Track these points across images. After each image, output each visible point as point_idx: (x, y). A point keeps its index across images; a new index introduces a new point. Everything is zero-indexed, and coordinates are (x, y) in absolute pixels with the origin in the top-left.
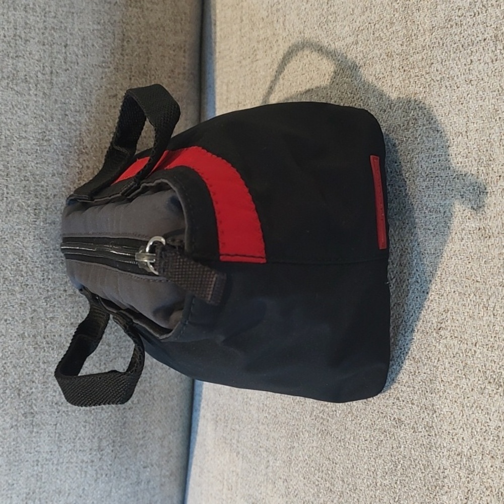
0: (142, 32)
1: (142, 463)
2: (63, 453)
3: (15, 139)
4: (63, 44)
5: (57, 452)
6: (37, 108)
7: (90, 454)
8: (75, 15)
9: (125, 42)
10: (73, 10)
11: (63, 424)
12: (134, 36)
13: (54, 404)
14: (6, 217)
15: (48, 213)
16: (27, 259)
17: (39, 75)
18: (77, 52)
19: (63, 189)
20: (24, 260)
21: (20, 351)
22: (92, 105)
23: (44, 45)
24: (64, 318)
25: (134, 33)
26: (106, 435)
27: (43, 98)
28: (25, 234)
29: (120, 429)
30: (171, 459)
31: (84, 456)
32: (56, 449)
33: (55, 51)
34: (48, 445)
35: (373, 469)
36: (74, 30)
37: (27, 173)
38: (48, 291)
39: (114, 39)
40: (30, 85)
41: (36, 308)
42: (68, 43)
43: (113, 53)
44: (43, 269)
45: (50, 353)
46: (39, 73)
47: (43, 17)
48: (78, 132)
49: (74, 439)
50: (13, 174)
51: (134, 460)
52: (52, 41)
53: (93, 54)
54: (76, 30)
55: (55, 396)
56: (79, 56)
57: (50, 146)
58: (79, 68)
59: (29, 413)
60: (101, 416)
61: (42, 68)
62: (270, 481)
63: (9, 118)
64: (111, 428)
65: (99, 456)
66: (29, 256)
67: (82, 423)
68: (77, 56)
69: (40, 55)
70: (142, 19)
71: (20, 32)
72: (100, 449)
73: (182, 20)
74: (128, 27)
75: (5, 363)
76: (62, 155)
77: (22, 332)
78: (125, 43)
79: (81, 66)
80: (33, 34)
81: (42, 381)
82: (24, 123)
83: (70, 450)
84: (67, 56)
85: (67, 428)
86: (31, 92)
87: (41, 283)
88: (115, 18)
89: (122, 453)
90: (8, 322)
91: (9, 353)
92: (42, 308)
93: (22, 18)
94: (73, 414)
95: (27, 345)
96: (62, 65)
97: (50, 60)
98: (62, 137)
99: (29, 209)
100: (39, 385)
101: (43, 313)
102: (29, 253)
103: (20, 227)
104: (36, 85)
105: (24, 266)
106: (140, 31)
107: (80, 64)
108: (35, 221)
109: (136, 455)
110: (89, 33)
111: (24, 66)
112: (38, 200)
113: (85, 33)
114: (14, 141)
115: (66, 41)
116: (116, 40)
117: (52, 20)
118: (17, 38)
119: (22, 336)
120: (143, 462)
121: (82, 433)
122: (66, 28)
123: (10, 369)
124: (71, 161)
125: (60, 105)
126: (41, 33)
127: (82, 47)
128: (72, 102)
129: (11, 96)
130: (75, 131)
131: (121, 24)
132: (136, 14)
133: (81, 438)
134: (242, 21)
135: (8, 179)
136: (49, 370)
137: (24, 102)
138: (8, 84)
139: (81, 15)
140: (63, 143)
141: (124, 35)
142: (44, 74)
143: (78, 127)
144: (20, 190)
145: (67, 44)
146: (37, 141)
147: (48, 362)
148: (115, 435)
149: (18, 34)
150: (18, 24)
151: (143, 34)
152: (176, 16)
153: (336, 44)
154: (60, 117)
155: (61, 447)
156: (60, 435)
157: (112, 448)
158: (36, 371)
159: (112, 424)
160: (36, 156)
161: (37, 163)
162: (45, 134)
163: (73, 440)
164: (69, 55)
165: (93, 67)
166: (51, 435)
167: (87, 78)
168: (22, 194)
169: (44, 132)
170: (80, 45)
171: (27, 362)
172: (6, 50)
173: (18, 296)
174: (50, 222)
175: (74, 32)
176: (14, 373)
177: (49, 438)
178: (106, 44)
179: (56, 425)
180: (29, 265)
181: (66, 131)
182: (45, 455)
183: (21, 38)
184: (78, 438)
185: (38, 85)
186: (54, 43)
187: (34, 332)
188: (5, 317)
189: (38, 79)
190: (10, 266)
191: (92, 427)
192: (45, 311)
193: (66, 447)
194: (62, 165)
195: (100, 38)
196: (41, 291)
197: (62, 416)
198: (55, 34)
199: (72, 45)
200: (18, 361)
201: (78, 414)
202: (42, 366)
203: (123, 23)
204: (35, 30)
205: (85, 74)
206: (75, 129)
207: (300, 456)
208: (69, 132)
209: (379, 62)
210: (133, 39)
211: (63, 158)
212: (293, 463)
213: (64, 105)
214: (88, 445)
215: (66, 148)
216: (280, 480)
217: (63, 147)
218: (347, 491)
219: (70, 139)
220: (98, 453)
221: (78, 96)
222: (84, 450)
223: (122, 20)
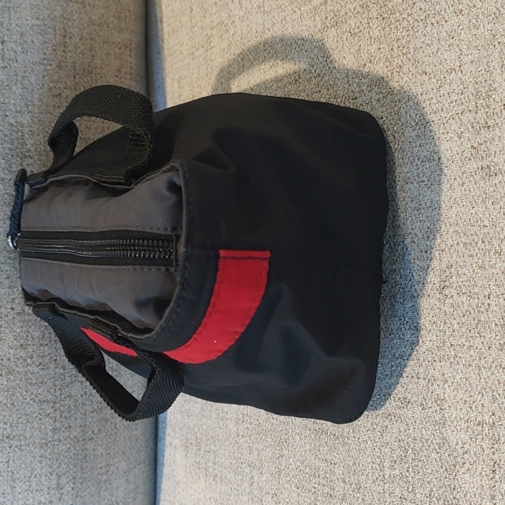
0: (84, 29)
1: (106, 501)
2: (17, 494)
5: (11, 494)
7: (48, 494)
8: (11, 10)
10: (9, 5)
11: (16, 461)
12: (76, 32)
13: (5, 438)
18: (15, 48)
19: (6, 196)
22: (34, 105)
24: (12, 339)
25: (76, 30)
26: (65, 470)
29: (80, 463)
30: (138, 495)
31: (41, 496)
32: (9, 490)
35: (378, 460)
39: (55, 35)
42: (6, 39)
43: (55, 50)
48: (20, 134)
49: (30, 477)
51: (98, 498)
53: (33, 51)
54: (14, 25)
55: (5, 429)
56: (18, 53)
58: (19, 66)
60: (58, 449)
62: (256, 499)
64: (70, 462)
65: (58, 496)
67: (38, 458)
68: (15, 52)
70: (84, 15)
72: (59, 487)
73: (126, 17)
74: (70, 23)
78: (67, 39)
79: (20, 64)
83: (26, 491)
84: (5, 53)
85: (21, 464)
88: (55, 13)
89: (84, 491)
94: (27, 448)
98: (3, 140)
106: (82, 28)
107: (20, 61)
109: (99, 492)
110: (28, 28)
113: (23, 29)
115: (3, 37)
116: (57, 36)
120: (108, 500)
121: (38, 470)
122: (2, 23)
124: (13, 166)
127: (20, 44)
128: (12, 102)
130: (17, 133)
131: (62, 19)
132: (77, 10)
133: (38, 476)
134: (192, 10)
139: (19, 9)
140: (4, 146)
141: (65, 31)
143: (20, 128)
145: (4, 41)
148: (76, 470)
151: (86, 30)
152: (120, 13)
153: (302, 9)
155: (15, 487)
156: (13, 473)
157: (73, 486)
159: (71, 458)
163: (27, 479)
164: (7, 52)
165: (34, 64)
167: (28, 76)
170: (19, 41)
175: (11, 28)
178: (47, 40)
179: (8, 462)
181: (7, 133)
184: (33, 476)
191: (49, 463)
193: (20, 487)
194: (3, 170)
195: (40, 34)
197: (15, 451)
199: (10, 42)
201: (32, 448)
203: (65, 18)
205: (25, 72)
206: (16, 130)
207: (291, 464)
208: (10, 134)
209: (353, 17)
210: (76, 35)
211: (5, 163)
212: (283, 473)
213: (4, 105)
214: (46, 483)
215: (7, 151)
216: (267, 495)
217: (4, 150)
218: (350, 492)
219: (11, 142)
220: (57, 492)
221: (18, 95)
222: (41, 490)
223: (63, 16)
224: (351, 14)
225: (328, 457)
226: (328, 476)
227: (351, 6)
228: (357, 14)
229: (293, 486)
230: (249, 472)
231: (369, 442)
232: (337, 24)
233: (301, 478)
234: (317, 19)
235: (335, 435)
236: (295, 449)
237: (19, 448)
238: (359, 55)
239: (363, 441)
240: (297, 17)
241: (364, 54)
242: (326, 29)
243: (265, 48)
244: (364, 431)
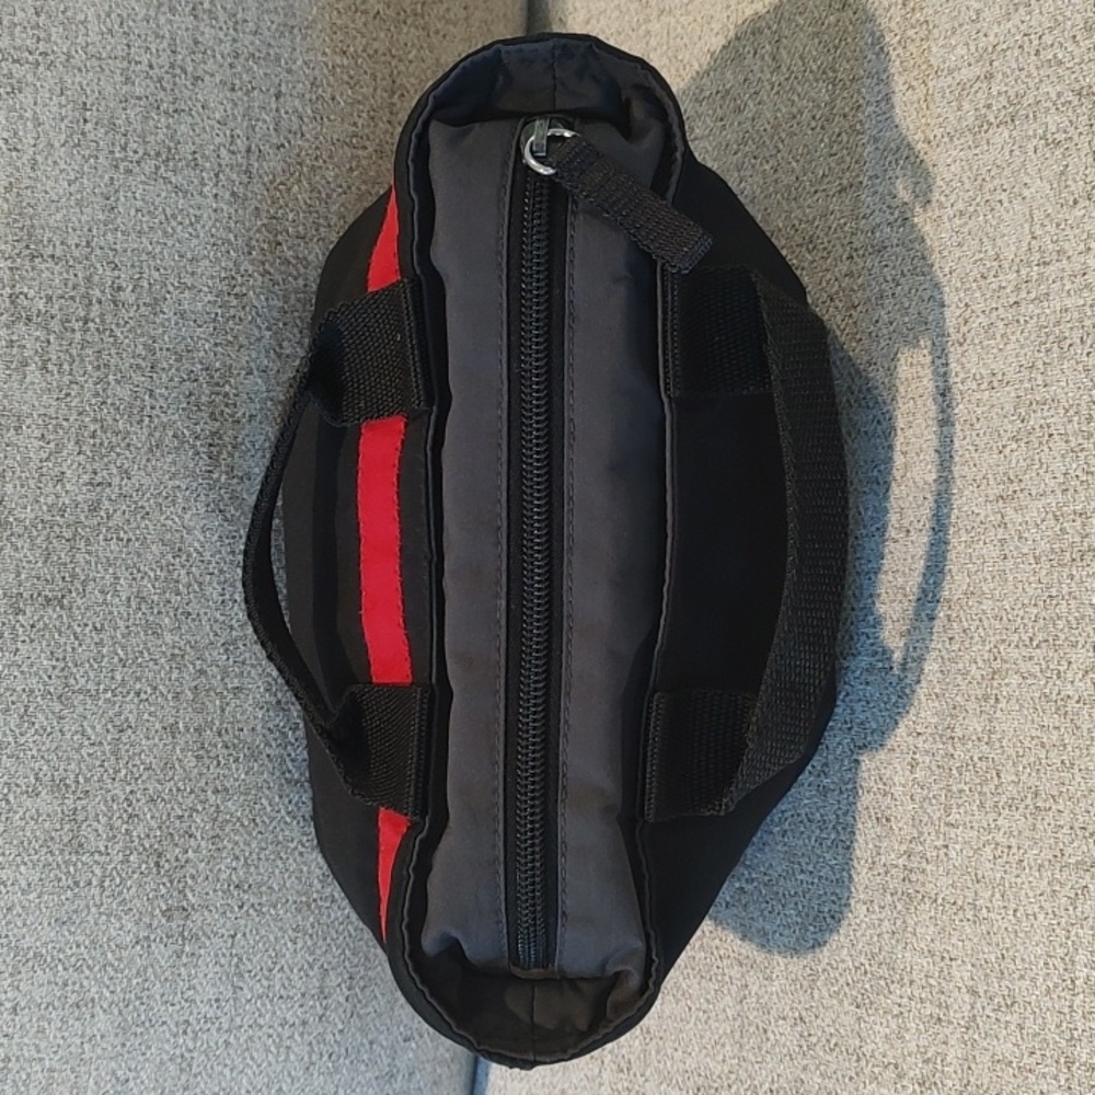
1: (402, 1029)
2: (244, 1001)
3: (171, 289)
4: (272, 90)
5: (232, 1002)
6: (218, 225)
7: (301, 1006)
8: (296, 31)
9: (396, 97)
10: (292, 22)
11: (248, 935)
12: (413, 85)
13: (232, 888)
14: (148, 460)
15: (237, 455)
16: (189, 555)
17: (223, 152)
18: (300, 109)
19: (269, 403)
20: (184, 557)
21: (168, 765)
22: (329, 226)
23: (233, 90)
24: (262, 690)
25: (412, 80)
26: (336, 960)
27: (230, 204)
28: (187, 500)
29: (365, 948)
31: (288, 1010)
32: (229, 993)
33: (256, 104)
34: (214, 985)
35: (1061, 952)
36: (295, 63)
37: (193, 364)
38: (232, 628)
39: (375, 90)
40: (204, 174)
41: (204, 667)
42: (283, 89)
43: (372, 118)
44: (222, 579)
45: (229, 769)
46: (222, 148)
47: (231, 31)
48: (301, 282)
49: (270, 970)
50: (165, 365)
51: (388, 1021)
52: (250, 82)
53: (332, 117)
54: (299, 63)
55: (235, 869)
56: (306, 120)
57: (244, 308)
58: (306, 145)
59: (177, 909)
60: (329, 916)
61: (229, 139)
62: (752, 1029)
63: (158, 243)
64: (347, 945)
65: (320, 1011)
66: (195, 550)
67: (290, 932)
68: (301, 118)
69: (225, 111)
70: (427, 51)
71: (183, 60)
72: (323, 994)
74: (402, 67)
75: (132, 792)
76: (268, 329)
77: (172, 721)
78: (396, 99)
79: (308, 140)
80: (210, 66)
81: (211, 833)
82: (189, 256)
83: (260, 997)
84: (280, 117)
85: (257, 943)
86: (206, 189)
87: (217, 610)
88: (376, 45)
89: (366, 1006)
90: (143, 696)
91: (142, 767)
92: (217, 666)
93: (187, 29)
94: (273, 912)
95: (182, 750)
96: (270, 136)
97: (245, 124)
98: (270, 291)
99: (198, 443)
100: (203, 844)
101: (219, 677)
102: (194, 541)
103: (177, 483)
104: (217, 175)
105: (183, 572)
106: (424, 78)
107: (308, 136)
108: (210, 472)
109: (392, 1009)
110: (325, 71)
111: (191, 133)
112: (218, 424)
113: (317, 72)
114: (169, 292)
115: (280, 85)
116: (379, 91)
117: (251, 37)
118: (178, 71)
119: (172, 730)
120: (405, 1026)
121: (288, 955)
122: (278, 58)
123: (141, 805)
124: (285, 344)
125: (265, 221)
126: (226, 64)
127: (310, 100)
128: (291, 216)
129: (163, 194)
130: (296, 279)
131: (388, 58)
132: (416, 41)
133: (286, 967)
135: (155, 375)
136: (226, 807)
137: (191, 211)
138: (157, 168)
139: (309, 32)
140: (271, 303)
141: (394, 82)
142: (233, 153)
143: (302, 270)
144: (180, 402)
145: (280, 92)
146: (217, 296)
147: (226, 790)
148: (356, 961)
149: (179, 62)
150: (178, 41)
154: (266, 246)
155: (241, 989)
156: (240, 959)
157: (347, 993)
158: (198, 811)
159: (350, 936)
160: (215, 329)
161: (216, 345)
162: (234, 282)
163: (266, 973)
164: (285, 116)
165: (334, 144)
166: (223, 961)
167: (320, 167)
168: (183, 409)
169: (233, 278)
170: (307, 96)
171: (179, 790)
172: (152, 95)
173: (168, 638)
174: (240, 474)
175: (294, 67)
176: (148, 816)
177: (218, 968)
178: (360, 98)
179: (233, 937)
180: (194, 569)
181: (279, 278)
182: (204, 1009)
183: (186, 73)
184: (278, 967)
185: (221, 175)
186: (253, 88)
187: (199, 720)
188: (138, 686)
189: (222, 162)
190: (152, 569)
191: (309, 943)
192: (225, 674)
193: (251, 989)
194: (267, 352)
195: (348, 83)
196: (216, 627)
197: (249, 915)
198: (255, 68)
199: (291, 95)
200: (159, 787)
201: (281, 912)
202: (212, 798)
203: (394, 57)
204: (214, 56)
205: (316, 158)
206: (295, 273)
207: (843, 961)
208: (283, 280)
209: (1053, 110)
210: (412, 92)
211: (271, 337)
212: (823, 978)
213: (275, 221)
214: (299, 985)
215: (275, 314)
216: (781, 1022)
217: (270, 311)
218: (988, 1011)
219: (284, 296)
220: (318, 1004)
221: (302, 203)
222: (288, 997)
223: (390, 51)
224: (1049, 104)
225: (937, 947)
226: (932, 981)
227: (1050, 89)
228: (1063, 104)
229: (846, 1003)
230: (738, 976)
231: (1041, 917)
232: (1013, 121)
233: (867, 986)
234: (966, 106)
235: (954, 903)
236: (854, 930)
237: (256, 910)
238: (1063, 184)
239: (1027, 915)
240: (915, 98)
241: (1075, 181)
242: (985, 127)
244: (1031, 894)
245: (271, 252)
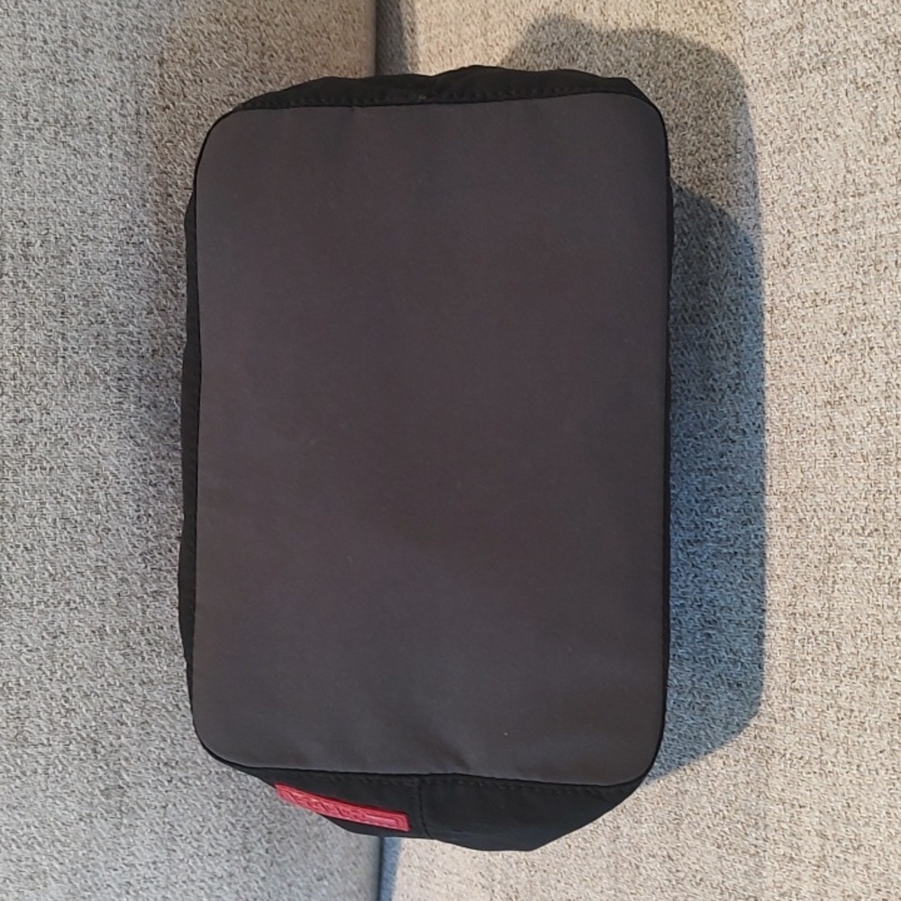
0: (293, 40)
1: (315, 871)
2: (177, 861)
3: (75, 241)
4: (156, 57)
5: (167, 863)
6: (114, 181)
7: (228, 861)
9: (266, 57)
11: (178, 805)
12: (280, 46)
13: (161, 765)
14: (64, 396)
15: (143, 386)
16: (106, 478)
17: (115, 116)
18: (182, 74)
19: (169, 338)
20: (102, 480)
21: (98, 664)
23: (121, 59)
25: (280, 42)
26: (256, 819)
27: (124, 162)
28: (101, 429)
30: (360, 858)
31: (216, 865)
32: (164, 857)
33: (142, 71)
34: (150, 850)
36: (174, 32)
37: (100, 308)
38: (148, 539)
39: (247, 52)
40: (99, 137)
41: (126, 576)
42: (166, 55)
43: (246, 78)
44: (137, 497)
45: (153, 663)
46: (114, 113)
47: (116, 6)
49: (199, 833)
50: (74, 310)
52: (135, 51)
53: (210, 79)
54: (178, 31)
55: (163, 749)
56: (187, 83)
57: (141, 255)
58: (189, 105)
59: (114, 788)
61: (120, 104)
63: (62, 201)
64: (265, 805)
66: (112, 473)
67: (214, 799)
68: (183, 81)
69: (115, 79)
70: (291, 15)
71: (74, 34)
72: (246, 849)
73: (354, 21)
75: (68, 690)
76: (165, 272)
77: (99, 624)
78: (266, 60)
79: (190, 101)
80: (99, 39)
81: (140, 720)
82: (90, 212)
83: (191, 856)
84: (164, 81)
85: (186, 811)
86: (101, 151)
87: (133, 525)
88: (245, 12)
89: (283, 855)
90: (73, 605)
91: (75, 668)
92: (137, 574)
93: (76, 6)
94: (198, 783)
95: (110, 650)
96: (156, 99)
97: (133, 90)
98: (163, 238)
99: (108, 378)
100: (133, 729)
101: (139, 584)
102: (109, 466)
103: (92, 415)
104: (110, 137)
105: (101, 493)
106: (289, 39)
107: (190, 97)
108: (120, 403)
109: (306, 855)
110: (202, 38)
111: (85, 100)
112: (124, 360)
113: (195, 39)
114: (74, 245)
115: (162, 53)
116: (250, 53)
117: (133, 11)
118: (70, 45)
119: (101, 632)
120: (318, 868)
121: (214, 819)
122: (159, 28)
123: (77, 700)
125: (156, 176)
126: (113, 36)
127: (190, 65)
128: (179, 170)
129: (63, 157)
131: (258, 23)
133: (212, 829)
135: (65, 320)
136: (153, 696)
137: (89, 170)
138: (57, 133)
140: (166, 248)
141: (263, 44)
142: (124, 116)
144: (90, 343)
145: (163, 58)
146: (117, 246)
147: (151, 681)
148: (273, 818)
149: (70, 37)
150: (68, 18)
151: (295, 43)
152: (345, 12)
153: (746, 34)
154: (158, 198)
155: (174, 851)
156: (172, 826)
157: (267, 846)
158: (126, 702)
159: (267, 796)
160: (117, 275)
161: (119, 289)
162: (131, 232)
163: (195, 836)
164: (168, 80)
165: (213, 103)
166: (157, 829)
168: (93, 349)
169: (130, 229)
170: (187, 61)
171: (109, 685)
172: (49, 67)
173: (92, 552)
174: (147, 403)
175: (174, 36)
176: (84, 710)
177: (153, 836)
178: (234, 60)
179: (165, 807)
180: (111, 490)
181: (171, 226)
182: (143, 871)
183: (77, 47)
184: (206, 830)
185: (114, 137)
186: (139, 57)
187: (123, 623)
188: (67, 597)
189: (114, 124)
190: (74, 493)
191: (232, 807)
192: (144, 580)
193: (183, 851)
194: (165, 292)
195: (223, 48)
196: (134, 540)
197: (177, 788)
198: (139, 39)
199: (173, 61)
200: (92, 683)
201: (206, 783)
202: (139, 689)
203: (261, 21)
204: (102, 30)
207: (703, 808)
208: (175, 227)
209: (861, 57)
210: (279, 51)
211: (167, 279)
212: (686, 822)
213: (164, 176)
214: (225, 842)
215: (170, 259)
216: (651, 859)
217: (165, 256)
218: (837, 852)
219: (177, 242)
220: (242, 858)
221: (188, 157)
222: (216, 854)
223: (258, 17)
224: (859, 52)
225: (787, 795)
226: (784, 826)
227: (858, 38)
228: (871, 52)
229: (708, 845)
231: (882, 772)
232: (824, 67)
233: (726, 829)
234: (780, 54)
235: (801, 758)
236: (712, 781)
237: (183, 783)
238: (873, 124)
239: (869, 770)
240: (733, 47)
241: (885, 121)
242: (799, 73)
243: (659, 96)
244: (873, 752)
245: (163, 204)
